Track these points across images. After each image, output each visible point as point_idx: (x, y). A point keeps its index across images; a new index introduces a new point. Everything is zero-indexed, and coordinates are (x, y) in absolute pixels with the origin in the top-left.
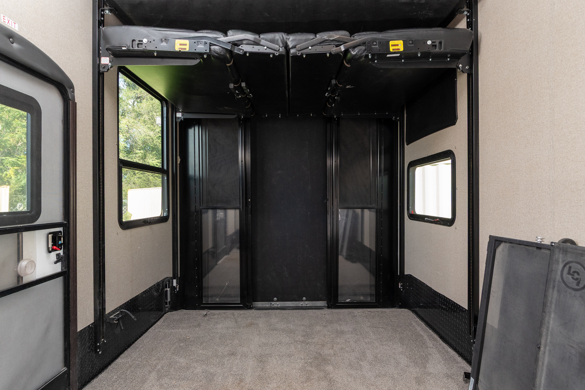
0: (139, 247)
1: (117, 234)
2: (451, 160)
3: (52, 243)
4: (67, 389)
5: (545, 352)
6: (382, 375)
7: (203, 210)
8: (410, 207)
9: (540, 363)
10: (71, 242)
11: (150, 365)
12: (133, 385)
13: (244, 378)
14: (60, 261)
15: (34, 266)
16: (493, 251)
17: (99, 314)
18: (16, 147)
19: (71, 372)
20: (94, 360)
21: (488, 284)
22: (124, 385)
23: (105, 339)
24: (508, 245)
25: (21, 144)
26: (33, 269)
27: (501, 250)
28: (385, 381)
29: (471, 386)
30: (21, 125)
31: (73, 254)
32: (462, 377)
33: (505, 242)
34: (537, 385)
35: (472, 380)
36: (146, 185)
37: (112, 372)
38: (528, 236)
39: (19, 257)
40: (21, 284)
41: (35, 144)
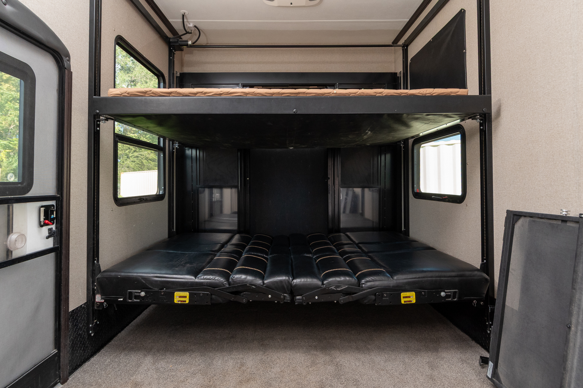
0: (134, 225)
1: (112, 210)
2: (460, 135)
3: (44, 217)
4: (57, 373)
5: (576, 332)
6: (392, 359)
7: (200, 189)
8: (415, 186)
9: (571, 344)
10: (64, 216)
11: (146, 348)
12: (127, 369)
13: (245, 362)
14: (52, 236)
15: (24, 240)
16: (512, 227)
17: (92, 293)
18: (9, 130)
19: (62, 354)
20: (86, 342)
21: (507, 262)
22: (118, 369)
23: (98, 321)
24: (528, 219)
25: (14, 127)
26: (24, 242)
27: (520, 225)
28: (396, 366)
29: (489, 370)
30: (13, 108)
31: (66, 229)
32: (478, 362)
33: (525, 216)
34: (569, 369)
35: (491, 364)
36: (140, 168)
37: (105, 355)
38: (549, 210)
39: (9, 229)
40: (11, 259)
41: (28, 113)
